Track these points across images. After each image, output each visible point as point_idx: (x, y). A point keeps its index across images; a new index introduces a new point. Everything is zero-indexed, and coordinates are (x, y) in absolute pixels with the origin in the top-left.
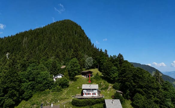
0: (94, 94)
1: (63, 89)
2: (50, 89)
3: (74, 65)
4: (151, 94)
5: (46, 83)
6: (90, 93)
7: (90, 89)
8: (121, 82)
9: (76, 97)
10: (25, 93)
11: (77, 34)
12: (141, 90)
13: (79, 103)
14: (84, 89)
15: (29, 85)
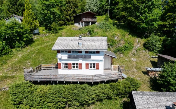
0: (94, 65)
6: (81, 64)
7: (80, 52)
8: (164, 33)
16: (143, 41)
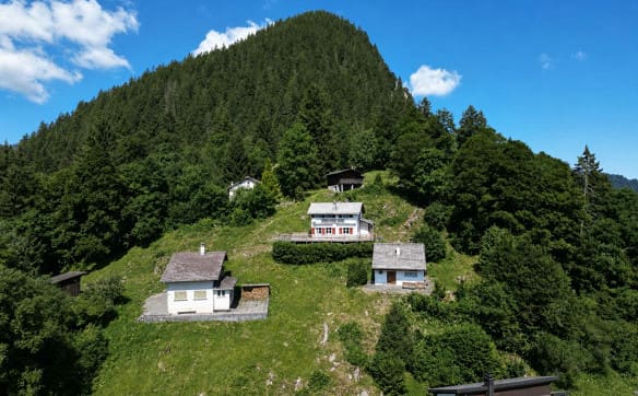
0: (348, 231)
1: (255, 221)
2: (215, 218)
3: (293, 147)
4: (542, 228)
5: (202, 201)
6: (334, 229)
7: (334, 216)
9: (293, 239)
10: (138, 225)
11: (345, 62)
12: (510, 215)
13: (291, 253)
14: (313, 216)
15: (149, 201)
16: (422, 211)
